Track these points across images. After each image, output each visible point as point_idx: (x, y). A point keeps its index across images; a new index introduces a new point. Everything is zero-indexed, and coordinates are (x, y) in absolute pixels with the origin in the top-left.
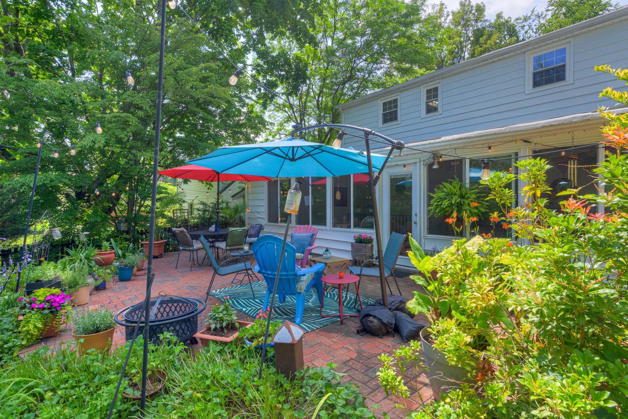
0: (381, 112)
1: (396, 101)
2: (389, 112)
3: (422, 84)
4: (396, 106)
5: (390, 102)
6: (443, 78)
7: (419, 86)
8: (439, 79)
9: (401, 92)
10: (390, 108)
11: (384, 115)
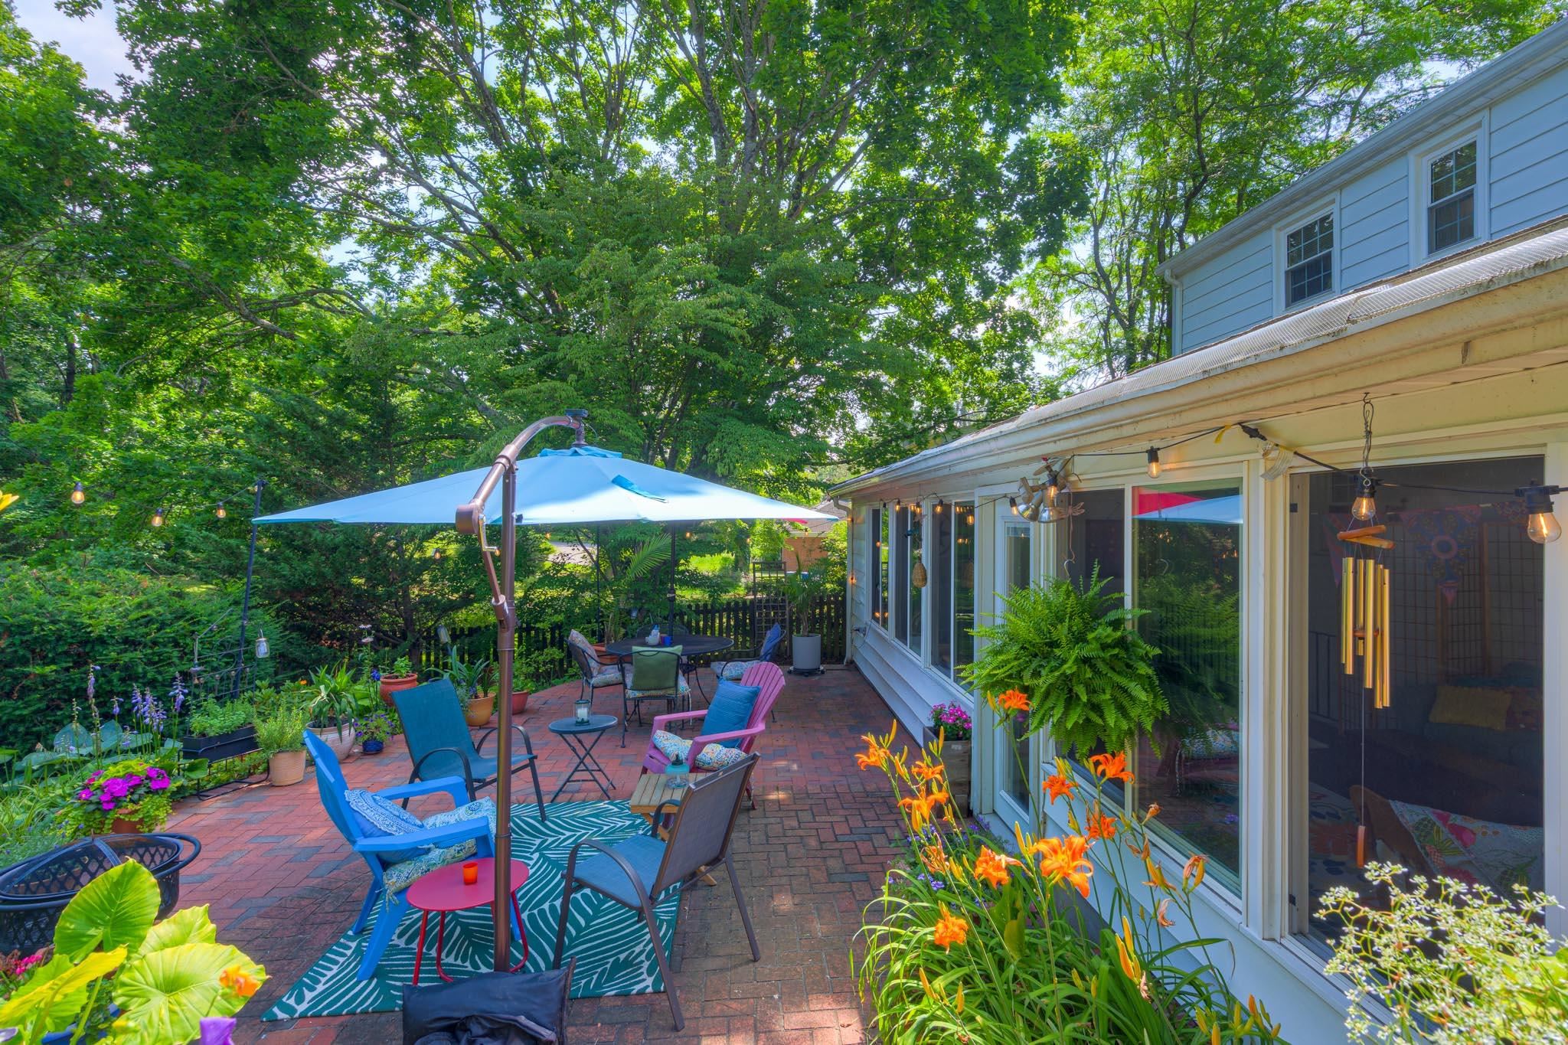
0: (1281, 265)
1: (1325, 223)
2: (1309, 265)
3: (1413, 146)
4: (1328, 242)
5: (1309, 230)
6: (1490, 106)
7: (1403, 153)
8: (1476, 111)
9: (1341, 188)
10: (1310, 250)
11: (1294, 276)
